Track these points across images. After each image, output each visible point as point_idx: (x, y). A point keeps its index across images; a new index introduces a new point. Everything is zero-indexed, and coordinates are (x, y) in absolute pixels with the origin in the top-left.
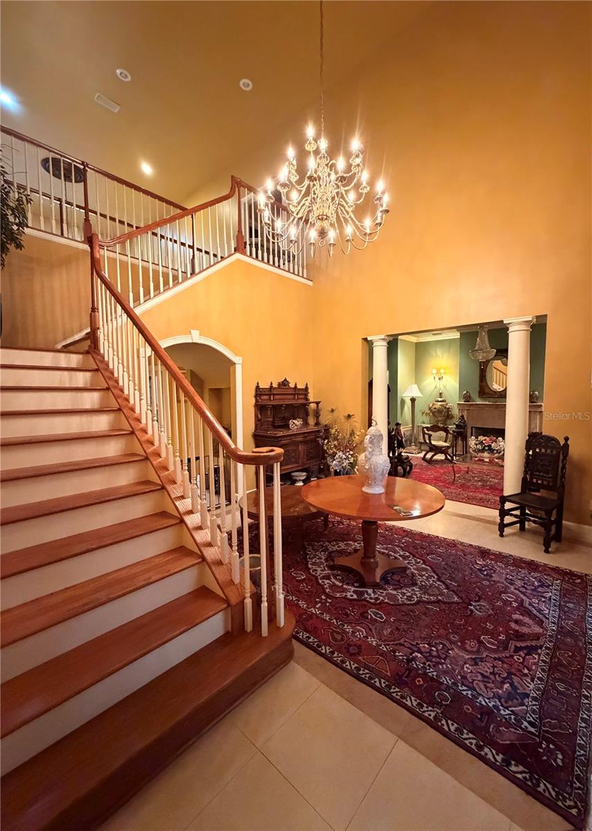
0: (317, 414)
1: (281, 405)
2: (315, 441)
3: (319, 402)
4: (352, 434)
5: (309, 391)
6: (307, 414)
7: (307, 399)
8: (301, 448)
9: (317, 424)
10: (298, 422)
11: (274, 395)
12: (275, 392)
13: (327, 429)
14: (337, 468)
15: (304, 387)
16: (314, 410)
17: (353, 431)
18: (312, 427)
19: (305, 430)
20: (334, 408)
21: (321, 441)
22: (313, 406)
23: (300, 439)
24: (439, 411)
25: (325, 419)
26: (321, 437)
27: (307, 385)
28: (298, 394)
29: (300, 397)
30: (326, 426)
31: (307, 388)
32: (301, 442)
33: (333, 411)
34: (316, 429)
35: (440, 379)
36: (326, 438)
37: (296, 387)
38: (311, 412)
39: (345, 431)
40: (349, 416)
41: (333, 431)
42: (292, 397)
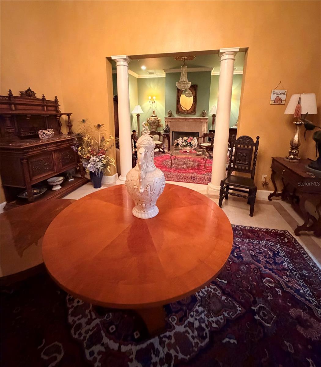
0: (69, 124)
1: (26, 115)
2: (69, 148)
3: (71, 114)
4: (103, 140)
5: (59, 104)
6: (59, 125)
7: (57, 111)
8: (55, 156)
9: (70, 133)
10: (49, 132)
11: (15, 104)
12: (17, 102)
13: (80, 138)
14: (92, 170)
15: (53, 100)
16: (66, 121)
17: (103, 138)
18: (65, 136)
19: (57, 139)
20: (85, 119)
21: (75, 149)
22: (64, 117)
23: (53, 148)
24: (154, 123)
25: (77, 128)
26: (75, 145)
27: (56, 98)
28: (47, 106)
29: (50, 108)
30: (78, 135)
31: (56, 101)
32: (55, 151)
33: (84, 121)
34: (69, 137)
35: (153, 103)
36: (80, 145)
37: (43, 99)
38: (63, 123)
39: (96, 138)
40: (99, 126)
41: (86, 139)
42: (40, 108)
